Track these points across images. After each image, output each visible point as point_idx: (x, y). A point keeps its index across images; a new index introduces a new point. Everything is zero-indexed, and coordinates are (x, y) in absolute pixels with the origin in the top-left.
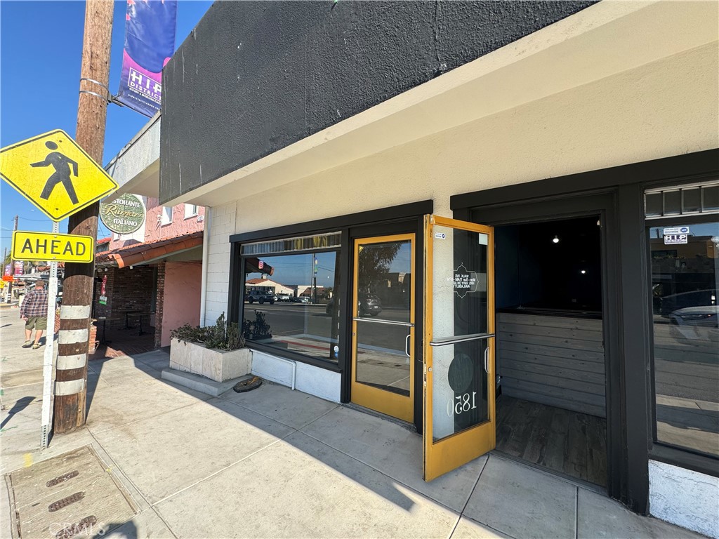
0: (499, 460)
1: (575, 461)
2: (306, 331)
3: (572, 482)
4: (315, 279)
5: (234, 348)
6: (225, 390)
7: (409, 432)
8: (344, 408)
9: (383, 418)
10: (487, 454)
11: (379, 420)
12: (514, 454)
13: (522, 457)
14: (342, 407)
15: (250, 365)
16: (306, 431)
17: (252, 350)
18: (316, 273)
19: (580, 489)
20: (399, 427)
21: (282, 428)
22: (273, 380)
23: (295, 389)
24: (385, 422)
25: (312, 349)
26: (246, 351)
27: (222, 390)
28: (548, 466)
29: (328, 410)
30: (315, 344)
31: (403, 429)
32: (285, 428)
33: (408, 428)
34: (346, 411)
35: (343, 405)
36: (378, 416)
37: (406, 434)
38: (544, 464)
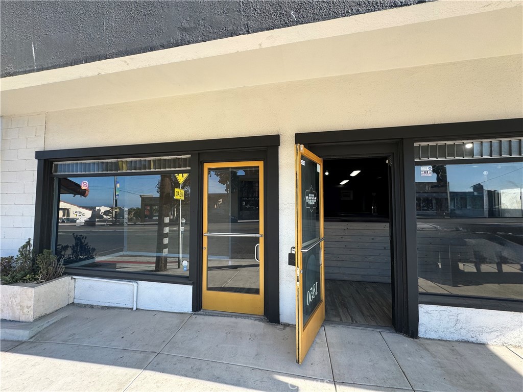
0: (331, 328)
1: (368, 314)
2: (125, 248)
3: (376, 330)
4: (116, 201)
5: (49, 278)
6: (39, 329)
7: (262, 324)
8: (197, 316)
9: (236, 317)
10: (323, 325)
11: (233, 319)
12: (337, 320)
13: (342, 321)
14: (195, 316)
15: (72, 294)
16: (169, 352)
17: (74, 277)
18: (118, 195)
19: (381, 333)
20: (253, 321)
21: (138, 356)
22: (107, 305)
23: (137, 309)
24: (239, 320)
25: (132, 264)
26: (67, 279)
27: (35, 330)
28: (358, 322)
29: (183, 322)
30: (133, 259)
31: (257, 322)
32: (142, 355)
33: (261, 320)
34: (200, 319)
35: (195, 314)
36: (231, 316)
37: (262, 327)
38: (356, 322)
